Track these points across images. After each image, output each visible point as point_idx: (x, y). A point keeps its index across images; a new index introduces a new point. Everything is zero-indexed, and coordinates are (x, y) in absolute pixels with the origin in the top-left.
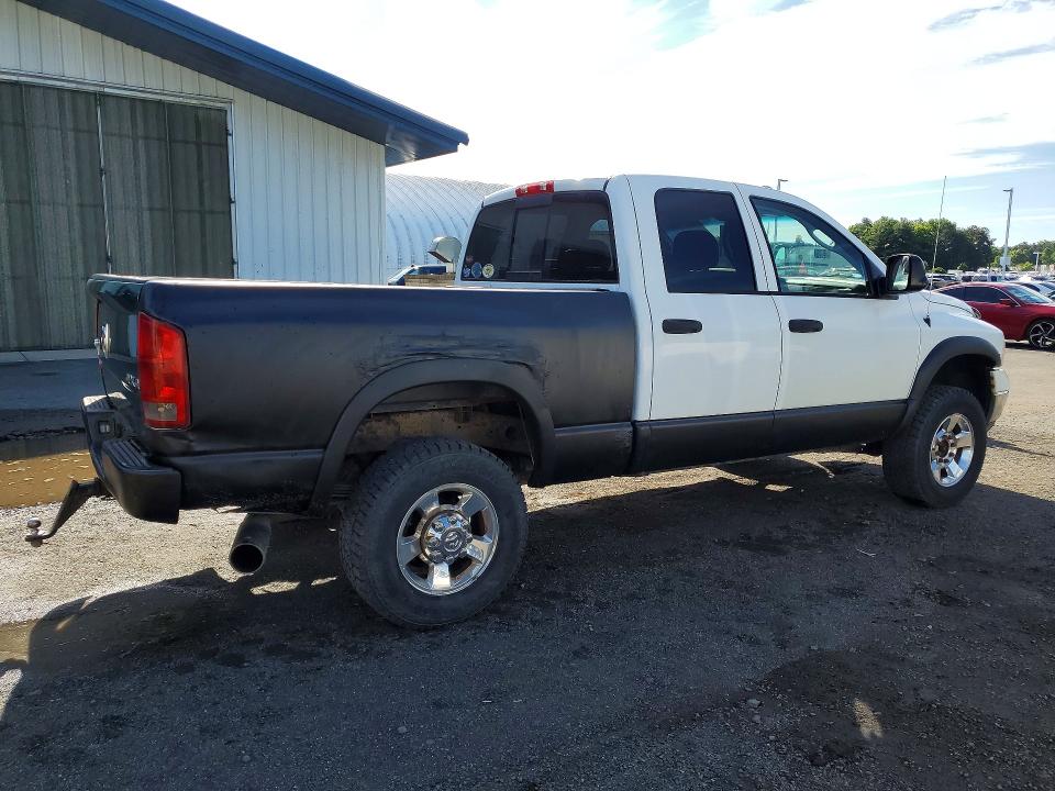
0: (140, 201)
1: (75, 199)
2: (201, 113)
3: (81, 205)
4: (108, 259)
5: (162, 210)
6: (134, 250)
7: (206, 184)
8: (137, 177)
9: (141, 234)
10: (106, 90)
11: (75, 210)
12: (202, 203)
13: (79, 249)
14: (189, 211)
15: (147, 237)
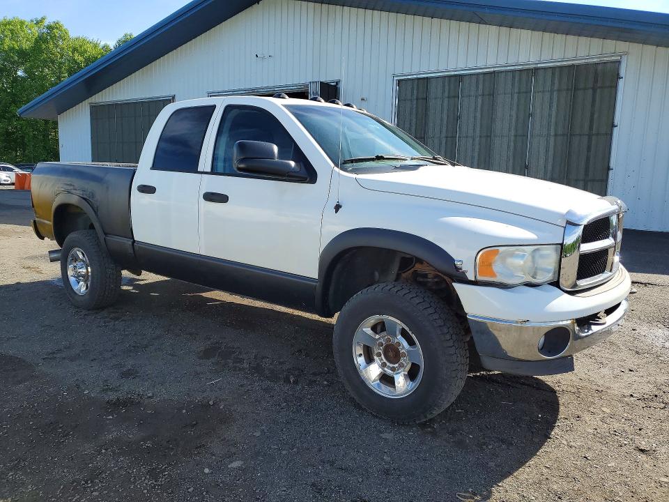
0: (549, 130)
1: (513, 133)
2: (600, 67)
3: (516, 136)
4: (526, 167)
5: (563, 135)
6: (542, 161)
7: (596, 116)
8: (550, 116)
9: (547, 151)
10: (539, 65)
11: (512, 138)
12: (591, 128)
13: (511, 161)
14: (580, 135)
15: (551, 153)
